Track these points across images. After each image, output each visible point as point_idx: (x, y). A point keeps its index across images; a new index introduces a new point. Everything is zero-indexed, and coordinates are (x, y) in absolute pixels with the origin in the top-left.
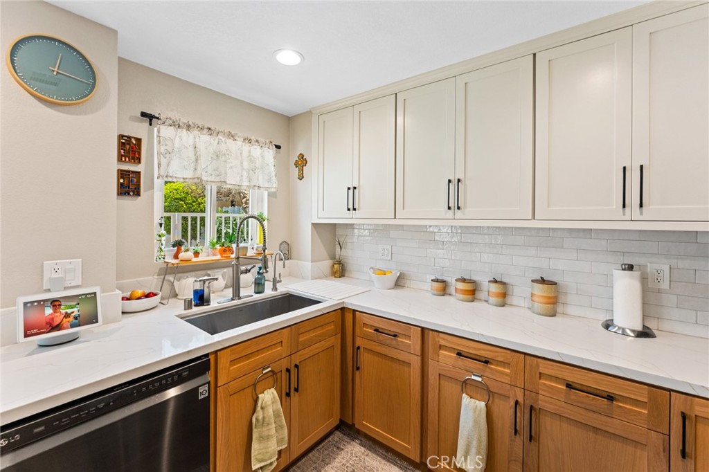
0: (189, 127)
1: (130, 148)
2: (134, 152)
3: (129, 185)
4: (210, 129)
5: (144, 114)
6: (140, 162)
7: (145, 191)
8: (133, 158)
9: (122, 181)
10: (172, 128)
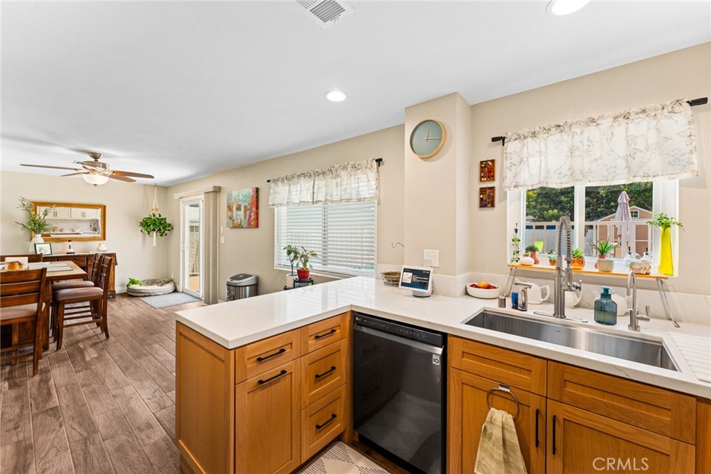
0: (534, 135)
1: (487, 170)
2: (489, 172)
3: (487, 199)
4: (559, 126)
5: (494, 140)
6: (494, 180)
7: (500, 202)
8: (489, 177)
9: (482, 196)
10: (517, 141)
